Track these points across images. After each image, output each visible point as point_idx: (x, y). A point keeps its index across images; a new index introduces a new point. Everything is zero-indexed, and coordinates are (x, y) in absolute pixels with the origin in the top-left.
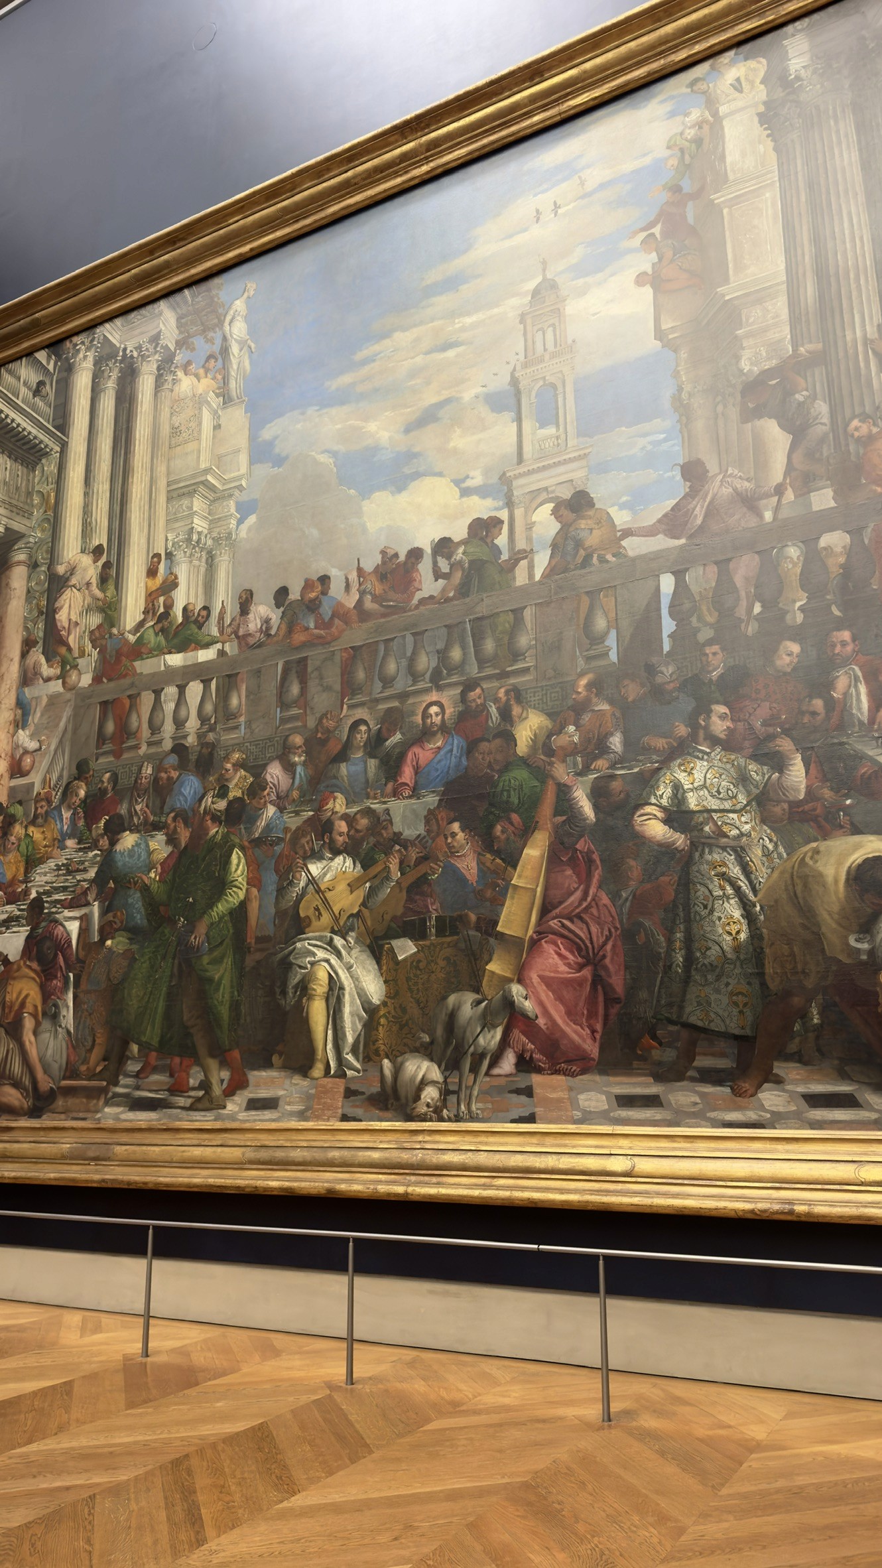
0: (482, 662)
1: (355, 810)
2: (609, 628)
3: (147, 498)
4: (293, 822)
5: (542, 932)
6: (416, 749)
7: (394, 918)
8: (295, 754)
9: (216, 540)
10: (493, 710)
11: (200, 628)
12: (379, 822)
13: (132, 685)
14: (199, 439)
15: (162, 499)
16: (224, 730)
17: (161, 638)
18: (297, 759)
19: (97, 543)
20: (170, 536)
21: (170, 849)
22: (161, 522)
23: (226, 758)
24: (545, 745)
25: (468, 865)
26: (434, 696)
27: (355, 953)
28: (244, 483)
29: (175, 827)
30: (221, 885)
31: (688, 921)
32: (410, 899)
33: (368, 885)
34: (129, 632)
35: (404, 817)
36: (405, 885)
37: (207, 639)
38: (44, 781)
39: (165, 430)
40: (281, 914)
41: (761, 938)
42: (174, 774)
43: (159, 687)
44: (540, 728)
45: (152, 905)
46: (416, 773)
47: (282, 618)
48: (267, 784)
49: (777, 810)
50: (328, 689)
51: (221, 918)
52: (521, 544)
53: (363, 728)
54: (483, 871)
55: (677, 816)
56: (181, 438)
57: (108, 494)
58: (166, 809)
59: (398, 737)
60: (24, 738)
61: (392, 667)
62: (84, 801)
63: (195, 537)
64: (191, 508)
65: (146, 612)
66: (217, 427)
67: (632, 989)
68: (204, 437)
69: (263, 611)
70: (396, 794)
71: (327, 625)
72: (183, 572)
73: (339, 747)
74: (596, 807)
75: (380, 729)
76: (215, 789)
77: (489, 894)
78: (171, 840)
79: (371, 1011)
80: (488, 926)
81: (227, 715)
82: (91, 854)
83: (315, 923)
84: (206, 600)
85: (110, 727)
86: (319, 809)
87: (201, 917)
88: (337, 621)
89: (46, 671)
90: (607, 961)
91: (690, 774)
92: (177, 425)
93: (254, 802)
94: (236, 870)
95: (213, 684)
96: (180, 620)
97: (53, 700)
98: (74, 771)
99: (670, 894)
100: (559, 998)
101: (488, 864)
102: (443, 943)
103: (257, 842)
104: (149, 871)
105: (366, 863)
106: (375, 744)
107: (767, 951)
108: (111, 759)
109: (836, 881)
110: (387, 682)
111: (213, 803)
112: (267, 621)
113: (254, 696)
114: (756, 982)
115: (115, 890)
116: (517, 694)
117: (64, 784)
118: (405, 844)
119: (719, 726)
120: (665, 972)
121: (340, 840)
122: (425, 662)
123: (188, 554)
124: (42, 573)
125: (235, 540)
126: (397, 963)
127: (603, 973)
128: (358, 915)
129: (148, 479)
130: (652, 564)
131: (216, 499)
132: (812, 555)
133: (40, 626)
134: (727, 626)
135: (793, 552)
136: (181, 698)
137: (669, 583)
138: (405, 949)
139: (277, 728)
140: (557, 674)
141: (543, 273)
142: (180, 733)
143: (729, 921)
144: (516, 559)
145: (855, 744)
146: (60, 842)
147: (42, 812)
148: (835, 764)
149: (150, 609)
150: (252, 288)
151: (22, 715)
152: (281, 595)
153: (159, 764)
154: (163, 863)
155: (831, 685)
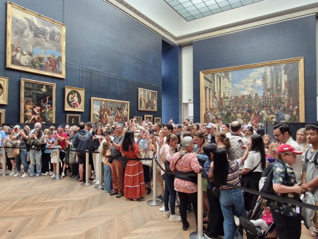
0: (250, 103)
2: (258, 102)
4: (236, 112)
5: (254, 119)
9: (229, 92)
10: (250, 106)
11: (228, 98)
12: (242, 112)
13: (222, 101)
15: (224, 88)
19: (218, 90)
20: (225, 91)
23: (231, 107)
24: (254, 109)
26: (246, 105)
28: (231, 88)
29: (227, 111)
30: (231, 115)
31: (262, 119)
33: (242, 116)
35: (244, 112)
36: (245, 116)
38: (215, 107)
39: (224, 83)
40: (236, 117)
41: (266, 120)
43: (225, 102)
46: (245, 109)
50: (238, 103)
54: (250, 116)
55: (262, 113)
57: (219, 87)
59: (244, 107)
60: (213, 104)
62: (219, 109)
63: (227, 91)
64: (227, 89)
66: (229, 84)
68: (227, 84)
69: (233, 98)
72: (226, 94)
73: (239, 107)
74: (257, 112)
80: (250, 119)
81: (231, 104)
82: (220, 112)
83: (238, 118)
84: (228, 96)
85: (221, 104)
87: (229, 117)
88: (239, 99)
89: (215, 99)
91: (263, 111)
93: (233, 110)
95: (229, 102)
96: (226, 97)
97: (216, 101)
98: (218, 107)
100: (254, 123)
105: (242, 114)
106: (242, 107)
108: (221, 106)
109: (270, 117)
110: (243, 103)
111: (230, 110)
113: (233, 103)
116: (252, 105)
118: (244, 114)
119: (265, 109)
122: (246, 103)
124: (213, 92)
125: (231, 92)
127: (257, 121)
128: (241, 118)
129: (223, 86)
130: (261, 99)
131: (229, 89)
132: (271, 100)
133: (214, 96)
134: (265, 104)
135: (270, 100)
136: (227, 103)
137: (262, 100)
138: (245, 120)
139: (235, 105)
140: (255, 104)
141: (254, 78)
142: (227, 105)
143: (264, 119)
144: (252, 97)
145: (272, 111)
146: (217, 111)
147: (215, 109)
148: (271, 112)
149: (224, 96)
150: (231, 73)
151: (213, 102)
152: (235, 97)
153: (225, 107)
154: (226, 113)
155: (271, 107)
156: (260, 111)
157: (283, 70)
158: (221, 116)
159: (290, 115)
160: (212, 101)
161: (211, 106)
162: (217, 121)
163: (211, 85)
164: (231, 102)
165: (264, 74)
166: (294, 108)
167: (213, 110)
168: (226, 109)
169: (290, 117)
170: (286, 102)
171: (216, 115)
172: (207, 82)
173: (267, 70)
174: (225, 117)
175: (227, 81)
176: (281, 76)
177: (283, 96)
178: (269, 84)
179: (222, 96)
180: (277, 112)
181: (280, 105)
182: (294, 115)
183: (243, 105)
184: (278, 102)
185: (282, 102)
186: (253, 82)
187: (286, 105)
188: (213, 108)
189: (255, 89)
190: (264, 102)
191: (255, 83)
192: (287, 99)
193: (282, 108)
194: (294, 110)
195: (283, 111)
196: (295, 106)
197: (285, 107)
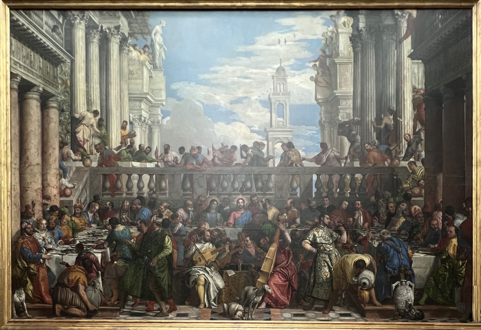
0: (257, 189)
1: (213, 229)
2: (297, 187)
3: (119, 97)
5: (274, 272)
6: (235, 212)
7: (227, 264)
8: (189, 207)
9: (153, 122)
10: (261, 205)
11: (147, 154)
12: (221, 234)
13: (117, 170)
14: (143, 79)
15: (126, 99)
16: (160, 194)
17: (129, 155)
18: (190, 209)
19: (95, 109)
20: (131, 115)
21: (139, 233)
22: (127, 109)
23: (161, 204)
24: (277, 218)
25: (252, 250)
26: (241, 197)
27: (214, 273)
28: (164, 103)
29: (141, 225)
30: (162, 247)
31: (315, 271)
32: (232, 258)
33: (218, 253)
35: (230, 234)
36: (231, 254)
37: (151, 159)
38: (78, 201)
39: (126, 70)
40: (186, 259)
41: (333, 277)
42: (139, 207)
43: (130, 173)
44: (276, 213)
45: (134, 252)
46: (235, 220)
47: (182, 158)
48: (179, 216)
49: (339, 245)
50: (201, 187)
51: (163, 258)
52: (271, 154)
53: (215, 203)
54: (257, 253)
55: (314, 243)
56: (134, 77)
57: (99, 90)
58: (136, 218)
59: (228, 207)
60: (65, 182)
61: (226, 184)
62: (98, 211)
63: (143, 119)
64: (140, 106)
65: (122, 143)
66: (151, 77)
67: (299, 288)
68: (145, 79)
69: (174, 153)
70: (227, 225)
71: (201, 165)
72: (138, 131)
73: (206, 207)
74: (292, 238)
75: (221, 205)
76: (157, 214)
77: (258, 259)
78: (139, 229)
79: (220, 290)
80: (259, 268)
81: (160, 189)
82: (104, 231)
83: (199, 263)
84: (149, 144)
85: (108, 185)
86: (199, 227)
87: (154, 257)
88: (205, 164)
89: (73, 156)
90: (293, 280)
91: (318, 232)
92: (132, 70)
93: (174, 221)
94: (168, 243)
95: (154, 176)
96: (138, 149)
97: (78, 169)
98: (92, 198)
99: (311, 264)
100: (279, 289)
101: (259, 251)
102: (243, 272)
103: (176, 235)
104: (131, 239)
105: (217, 246)
106: (220, 209)
107: (334, 280)
108: (110, 197)
109: (351, 264)
110: (224, 189)
111: (156, 219)
112: (176, 158)
113: (172, 184)
114: (331, 287)
115: (116, 245)
116: (268, 200)
117: (88, 203)
118: (231, 242)
119: (327, 221)
120: (308, 284)
121: (208, 238)
122: (238, 185)
123: (140, 124)
124: (67, 115)
125: (161, 124)
126: (229, 277)
127: (291, 283)
128: (215, 262)
129: (119, 89)
130: (311, 170)
131: (152, 106)
132: (353, 179)
133: (68, 138)
134: (330, 194)
135: (348, 177)
136: (140, 179)
137: (315, 177)
138: (231, 273)
139: (182, 197)
140: (281, 197)
141: (281, 64)
142: (140, 192)
143: (325, 272)
144: (269, 158)
145: (359, 231)
146: (89, 224)
147: (78, 212)
148: (354, 235)
149: (124, 142)
150: (164, 23)
151: (63, 172)
152: (182, 150)
153: (132, 202)
154: (137, 237)
155: (354, 215)
156: (306, 233)
157: (406, 37)
158: (108, 250)
159: (433, 257)
160: (61, 167)
161: (53, 191)
162: (89, 279)
163: (55, 77)
164: (161, 177)
165: (326, 45)
166: (451, 224)
167: (67, 217)
168: (134, 212)
169: (436, 260)
170: (417, 191)
171: (80, 248)
172: (27, 57)
173: (336, 26)
174: (128, 254)
175: (142, 64)
176: (399, 64)
177: (404, 164)
178: (346, 98)
179: (115, 140)
180: (381, 238)
181: (392, 205)
182: (449, 257)
183: (223, 197)
184: (384, 191)
185: (402, 192)
186: (274, 83)
187: (420, 207)
188: (66, 205)
189: (284, 120)
190: (323, 190)
191: (282, 85)
192: (424, 180)
193: (401, 223)
194: (451, 232)
195: (406, 234)
196: (455, 213)
197: (414, 216)
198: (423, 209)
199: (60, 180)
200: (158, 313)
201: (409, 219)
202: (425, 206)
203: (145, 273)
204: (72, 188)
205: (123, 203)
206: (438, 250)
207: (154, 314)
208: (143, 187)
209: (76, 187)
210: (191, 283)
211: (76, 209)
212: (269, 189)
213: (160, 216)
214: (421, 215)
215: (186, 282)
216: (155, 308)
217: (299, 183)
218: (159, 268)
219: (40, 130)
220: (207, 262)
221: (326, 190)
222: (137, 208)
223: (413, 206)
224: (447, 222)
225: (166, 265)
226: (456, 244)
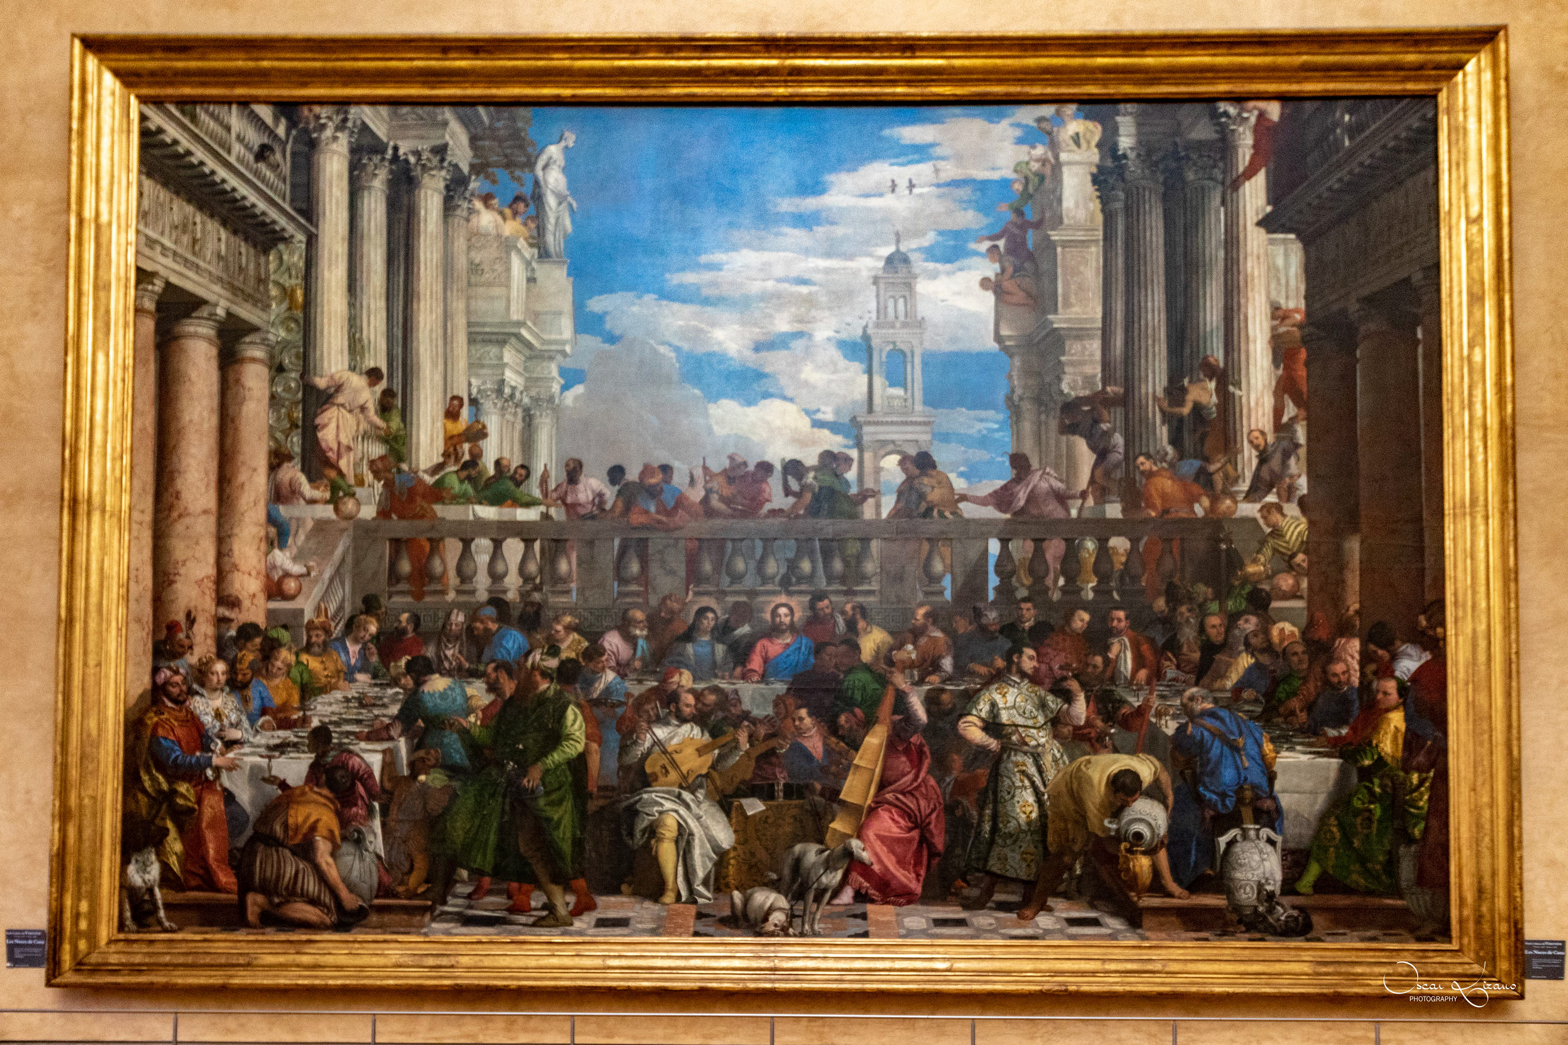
0: (830, 579)
1: (703, 686)
4: (637, 690)
5: (878, 803)
6: (765, 642)
7: (743, 782)
8: (636, 627)
9: (536, 400)
10: (840, 621)
11: (518, 484)
12: (726, 700)
14: (508, 287)
16: (553, 593)
17: (468, 487)
18: (638, 632)
19: (372, 365)
21: (492, 697)
23: (557, 619)
24: (886, 657)
25: (815, 745)
26: (783, 599)
27: (704, 806)
28: (568, 349)
30: (555, 738)
31: (996, 803)
32: (758, 767)
33: (716, 752)
34: (425, 471)
35: (752, 699)
36: (754, 755)
37: (527, 499)
38: (317, 610)
40: (624, 769)
41: (1045, 816)
42: (493, 627)
43: (469, 537)
44: (883, 644)
45: (474, 747)
46: (765, 662)
47: (617, 496)
48: (605, 651)
50: (672, 572)
51: (558, 766)
52: (869, 484)
53: (710, 615)
54: (828, 752)
55: (992, 726)
56: (483, 280)
58: (485, 657)
59: (746, 629)
60: (283, 560)
61: (740, 565)
62: (376, 637)
63: (507, 391)
64: (501, 358)
65: (446, 455)
68: (515, 286)
69: (594, 483)
70: (744, 677)
71: (670, 514)
73: (685, 628)
74: (928, 713)
75: (728, 619)
76: (543, 647)
77: (833, 769)
78: (493, 690)
79: (721, 854)
81: (554, 578)
82: (390, 692)
86: (664, 680)
87: (535, 763)
88: (681, 512)
89: (306, 489)
90: (932, 826)
93: (591, 666)
94: (572, 725)
95: (537, 546)
96: (491, 472)
97: (323, 525)
98: (360, 604)
100: (892, 851)
101: (834, 746)
102: (789, 805)
103: (596, 703)
104: (468, 715)
105: (714, 731)
106: (723, 631)
107: (1050, 826)
109: (1100, 784)
110: (736, 578)
111: (541, 660)
112: (600, 495)
113: (587, 565)
114: (1041, 846)
116: (863, 610)
117: (347, 617)
118: (753, 721)
119: (1029, 665)
120: (976, 837)
121: (687, 711)
122: (774, 568)
123: (498, 406)
124: (292, 380)
125: (558, 405)
126: (746, 817)
127: (928, 835)
128: (707, 776)
129: (440, 311)
130: (983, 529)
131: (534, 356)
132: (1103, 551)
133: (295, 440)
134: (1038, 592)
135: (1090, 545)
136: (496, 554)
137: (994, 547)
138: (754, 807)
139: (615, 601)
140: (900, 600)
141: (898, 241)
142: (497, 587)
143: (1025, 804)
144: (864, 495)
145: (1121, 691)
146: (348, 674)
147: (318, 640)
148: (1109, 706)
149: (452, 454)
150: (570, 138)
151: (279, 533)
152: (616, 473)
153: (473, 614)
154: (485, 710)
155: (1107, 648)
156: (970, 699)
161: (248, 584)
162: (344, 823)
163: (261, 281)
164: (555, 548)
165: (1027, 198)
167: (285, 656)
169: (1343, 772)
172: (185, 227)
173: (1053, 146)
174: (459, 756)
175: (508, 246)
176: (1231, 245)
178: (1081, 334)
179: (426, 449)
180: (1186, 711)
181: (1214, 620)
182: (1380, 762)
183: (731, 599)
184: (1193, 583)
185: (1243, 586)
186: (878, 296)
187: (1294, 625)
188: (284, 621)
189: (906, 390)
190: (1019, 580)
191: (901, 302)
192: (1306, 552)
193: (1241, 671)
194: (1386, 693)
195: (1256, 701)
196: (1398, 643)
197: (1279, 650)
198: (1303, 633)
199: (267, 554)
200: (543, 918)
201: (1265, 659)
202: (1311, 623)
203: (507, 808)
204: (302, 576)
205: (448, 615)
206: (1351, 744)
207: (531, 920)
208: (505, 574)
209: (313, 574)
210: (638, 835)
211: (313, 633)
212: (863, 578)
213: (553, 650)
214: (1300, 649)
215: (624, 833)
216: (533, 904)
217: (948, 562)
218: (547, 794)
219: (214, 420)
220: (684, 777)
221: (1027, 581)
222: (487, 630)
223: (1275, 623)
224: (1372, 667)
225: (567, 787)
226: (1402, 726)
